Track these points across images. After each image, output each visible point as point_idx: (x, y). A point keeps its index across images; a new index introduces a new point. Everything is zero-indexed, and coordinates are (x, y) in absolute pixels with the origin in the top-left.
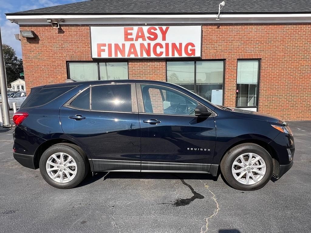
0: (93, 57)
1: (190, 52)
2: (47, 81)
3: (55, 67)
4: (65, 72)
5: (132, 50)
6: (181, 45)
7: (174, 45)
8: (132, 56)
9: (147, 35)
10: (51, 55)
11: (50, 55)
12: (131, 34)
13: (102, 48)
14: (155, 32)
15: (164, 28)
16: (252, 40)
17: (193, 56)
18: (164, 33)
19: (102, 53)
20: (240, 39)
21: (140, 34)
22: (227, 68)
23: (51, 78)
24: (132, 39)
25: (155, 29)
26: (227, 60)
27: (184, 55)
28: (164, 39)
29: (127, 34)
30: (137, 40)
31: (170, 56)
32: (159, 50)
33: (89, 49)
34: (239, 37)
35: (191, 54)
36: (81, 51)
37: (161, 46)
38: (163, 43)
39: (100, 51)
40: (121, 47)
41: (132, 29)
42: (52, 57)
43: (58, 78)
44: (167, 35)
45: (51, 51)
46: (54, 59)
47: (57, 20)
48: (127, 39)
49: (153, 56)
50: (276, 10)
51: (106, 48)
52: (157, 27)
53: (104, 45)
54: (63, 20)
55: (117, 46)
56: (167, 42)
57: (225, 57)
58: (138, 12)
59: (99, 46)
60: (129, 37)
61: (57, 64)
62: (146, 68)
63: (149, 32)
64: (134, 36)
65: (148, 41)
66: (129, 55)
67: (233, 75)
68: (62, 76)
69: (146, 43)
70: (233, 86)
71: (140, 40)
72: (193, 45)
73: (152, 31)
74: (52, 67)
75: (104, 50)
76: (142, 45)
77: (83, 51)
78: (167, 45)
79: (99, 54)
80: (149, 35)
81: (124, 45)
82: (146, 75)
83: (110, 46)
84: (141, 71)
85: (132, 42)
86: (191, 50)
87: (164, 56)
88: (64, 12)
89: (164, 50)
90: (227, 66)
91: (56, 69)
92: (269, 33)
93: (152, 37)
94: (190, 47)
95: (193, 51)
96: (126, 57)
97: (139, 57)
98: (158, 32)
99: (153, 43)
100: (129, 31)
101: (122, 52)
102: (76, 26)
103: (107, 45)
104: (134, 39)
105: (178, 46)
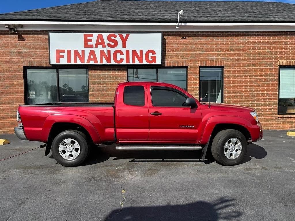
0: (51, 63)
1: (151, 60)
2: (2, 87)
3: (12, 72)
4: (22, 78)
5: (92, 57)
6: (141, 52)
7: (134, 52)
8: (92, 62)
9: (106, 42)
10: (8, 60)
11: (6, 60)
12: (91, 41)
13: (61, 54)
14: (115, 39)
15: (124, 35)
16: (214, 48)
17: (153, 63)
18: (124, 41)
19: (61, 59)
20: (202, 46)
21: (100, 41)
22: (190, 76)
23: (7, 83)
24: (92, 46)
25: (116, 36)
26: (189, 67)
27: (145, 62)
28: (124, 46)
29: (86, 41)
30: (96, 46)
31: (131, 63)
32: (119, 57)
33: (47, 55)
34: (201, 45)
35: (152, 62)
36: (39, 57)
37: (122, 53)
38: (124, 50)
39: (58, 57)
40: (81, 53)
41: (92, 36)
42: (9, 62)
43: (14, 83)
44: (127, 42)
45: (8, 57)
46: (10, 64)
47: (14, 25)
48: (86, 46)
49: (113, 62)
50: (237, 19)
51: (65, 54)
52: (117, 34)
53: (63, 51)
54: (21, 26)
55: (76, 52)
56: (127, 49)
57: (187, 64)
58: (98, 19)
59: (58, 51)
60: (89, 43)
61: (14, 69)
62: (107, 74)
63: (109, 39)
64: (94, 43)
65: (108, 48)
66: (88, 61)
67: (195, 82)
68: (18, 81)
69: (105, 50)
70: (196, 94)
71: (100, 47)
72: (154, 52)
73: (112, 38)
74: (8, 73)
75: (63, 57)
76: (102, 52)
77: (41, 57)
78: (128, 52)
79: (58, 60)
80: (109, 42)
81: (83, 52)
82: (106, 81)
83: (69, 52)
84: (102, 78)
85: (92, 49)
86: (152, 57)
87: (124, 63)
88: (22, 18)
89: (124, 57)
90: (189, 74)
91: (12, 74)
92: (231, 41)
93: (112, 44)
94: (151, 55)
95: (154, 58)
96: (86, 63)
97: (99, 63)
98: (118, 39)
99: (113, 50)
100: (89, 38)
101: (82, 58)
102: (34, 32)
103: (66, 52)
104: (94, 46)
105: (139, 53)
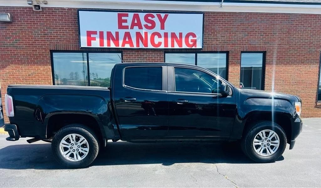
1: (191, 43)
3: (36, 57)
5: (127, 40)
6: (181, 34)
7: (173, 35)
8: (127, 46)
9: (143, 22)
10: (31, 42)
12: (126, 21)
13: (92, 36)
14: (153, 19)
15: (163, 15)
16: (256, 31)
17: (194, 47)
18: (163, 21)
19: (92, 42)
20: (244, 30)
21: (136, 22)
24: (127, 27)
26: (231, 52)
27: (184, 46)
28: (162, 27)
29: (120, 21)
30: (132, 28)
31: (170, 47)
32: (157, 40)
34: (243, 28)
35: (192, 46)
36: (67, 39)
38: (162, 32)
39: (90, 40)
40: (114, 35)
41: (127, 16)
42: (33, 45)
45: (32, 38)
46: (34, 47)
48: (121, 27)
49: (150, 46)
51: (97, 37)
52: (155, 14)
53: (95, 33)
54: (46, 2)
55: (109, 34)
56: (165, 31)
57: (228, 49)
60: (124, 24)
61: (39, 53)
63: (146, 19)
64: (129, 24)
65: (145, 30)
66: (123, 45)
67: (236, 69)
69: (143, 32)
71: (136, 29)
72: (194, 35)
73: (150, 18)
75: (94, 39)
77: (69, 39)
78: (166, 34)
79: (89, 43)
80: (146, 23)
81: (117, 34)
83: (101, 34)
85: (126, 30)
86: (192, 41)
87: (162, 47)
89: (162, 40)
90: (230, 60)
93: (150, 25)
94: (191, 38)
95: (195, 42)
96: (120, 47)
97: (135, 47)
98: (156, 20)
99: (150, 32)
100: (123, 18)
102: (61, 9)
103: (98, 33)
104: (129, 27)
105: (178, 36)
